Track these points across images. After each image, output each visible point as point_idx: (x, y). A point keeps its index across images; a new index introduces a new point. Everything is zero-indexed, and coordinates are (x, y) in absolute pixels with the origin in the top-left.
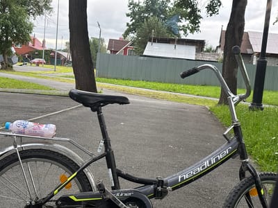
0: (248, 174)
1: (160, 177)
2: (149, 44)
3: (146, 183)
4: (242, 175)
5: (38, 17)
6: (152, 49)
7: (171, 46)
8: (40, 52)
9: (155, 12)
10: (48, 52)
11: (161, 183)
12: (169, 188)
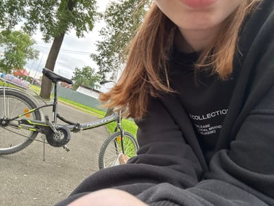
0: (119, 130)
1: (79, 122)
2: (80, 87)
3: (71, 124)
4: (116, 130)
5: (30, 60)
6: (80, 90)
7: (89, 91)
8: (26, 77)
9: (86, 75)
10: (30, 78)
11: (78, 125)
12: (82, 128)
